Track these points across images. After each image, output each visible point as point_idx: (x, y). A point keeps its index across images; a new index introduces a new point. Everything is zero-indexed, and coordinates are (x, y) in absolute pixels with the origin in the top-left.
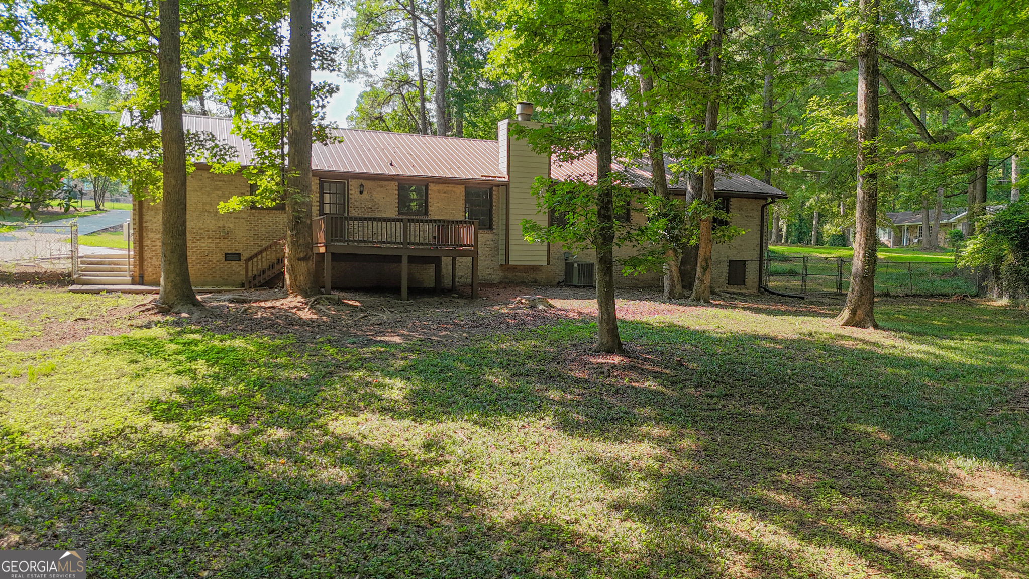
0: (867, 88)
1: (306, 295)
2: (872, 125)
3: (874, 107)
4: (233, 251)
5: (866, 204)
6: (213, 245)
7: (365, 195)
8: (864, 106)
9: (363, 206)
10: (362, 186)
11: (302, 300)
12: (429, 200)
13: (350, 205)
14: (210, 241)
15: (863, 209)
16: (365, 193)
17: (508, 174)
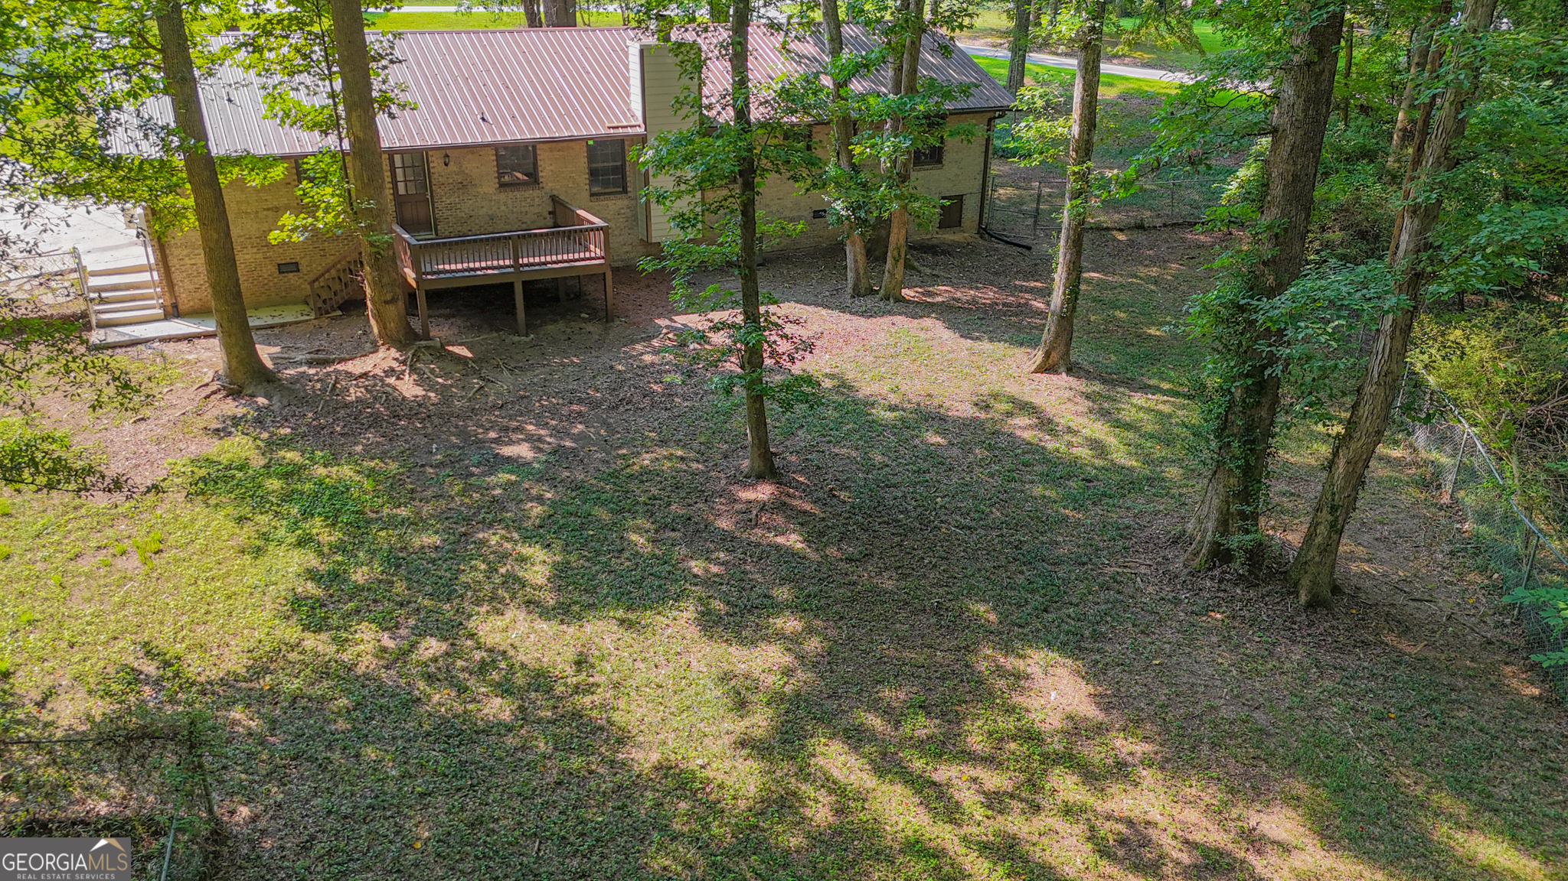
0: (1085, 90)
1: (401, 346)
2: (1086, 137)
3: (1090, 113)
4: (288, 261)
5: (1072, 232)
6: (260, 256)
7: (452, 167)
8: (1079, 112)
9: (451, 181)
10: (447, 156)
11: (397, 355)
12: (539, 163)
13: (434, 182)
14: (255, 250)
15: (1068, 237)
16: (452, 163)
17: (645, 123)
